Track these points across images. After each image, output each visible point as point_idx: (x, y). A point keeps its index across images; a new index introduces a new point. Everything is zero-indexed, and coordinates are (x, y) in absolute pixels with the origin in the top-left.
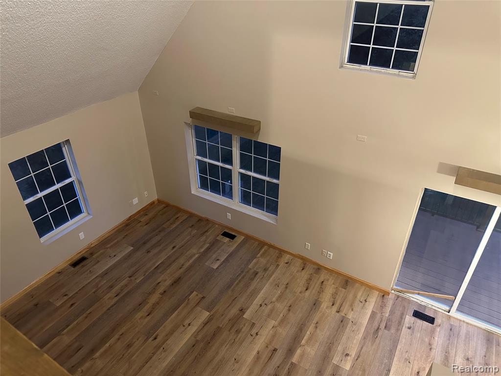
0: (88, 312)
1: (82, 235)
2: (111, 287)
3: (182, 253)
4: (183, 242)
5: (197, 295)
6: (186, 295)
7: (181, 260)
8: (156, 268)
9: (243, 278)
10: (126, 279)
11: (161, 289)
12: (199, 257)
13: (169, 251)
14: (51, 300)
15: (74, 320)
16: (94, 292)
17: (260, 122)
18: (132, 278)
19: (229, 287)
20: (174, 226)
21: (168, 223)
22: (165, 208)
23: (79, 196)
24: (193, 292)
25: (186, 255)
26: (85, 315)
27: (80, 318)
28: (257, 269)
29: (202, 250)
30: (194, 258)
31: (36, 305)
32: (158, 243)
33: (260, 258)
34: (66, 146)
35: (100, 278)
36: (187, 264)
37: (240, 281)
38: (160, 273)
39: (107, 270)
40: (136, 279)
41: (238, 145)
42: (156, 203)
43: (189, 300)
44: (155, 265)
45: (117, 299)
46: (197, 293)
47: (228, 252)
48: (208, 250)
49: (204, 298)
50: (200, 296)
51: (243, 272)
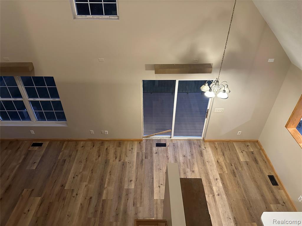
5: (28, 190)
9: (57, 166)
12: (20, 166)
17: (32, 63)
24: (23, 190)
25: (9, 168)
28: (64, 158)
29: (20, 161)
30: (16, 169)
33: (64, 151)
36: (12, 175)
37: (55, 169)
41: (21, 83)
43: (22, 196)
47: (41, 155)
48: (25, 159)
49: (33, 190)
50: (30, 190)
51: (55, 163)
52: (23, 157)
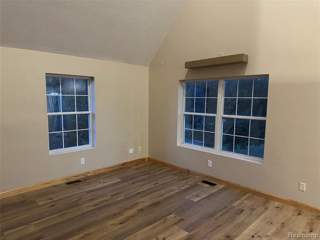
0: (63, 212)
1: (83, 161)
2: (93, 199)
3: (163, 188)
4: (165, 182)
5: (175, 217)
6: (164, 215)
7: (162, 192)
8: (137, 193)
9: (227, 211)
10: (109, 197)
11: (139, 207)
12: (179, 192)
13: (152, 185)
14: (36, 200)
15: (48, 216)
16: (76, 201)
17: (248, 56)
18: (114, 197)
19: (211, 216)
20: (159, 173)
21: (154, 171)
22: (153, 164)
23: (90, 129)
24: (171, 214)
25: (167, 189)
26: (59, 214)
27: (54, 216)
28: (242, 207)
29: (183, 188)
30: (174, 192)
31: (23, 202)
32: (143, 180)
33: (244, 201)
34: (91, 84)
35: (86, 193)
36: (167, 195)
37: (223, 213)
38: (141, 197)
39: (95, 189)
40: (117, 198)
41: (223, 91)
42: (146, 160)
43: (166, 219)
44: (137, 191)
45: (95, 207)
46: (175, 215)
47: (209, 193)
48: (188, 189)
49: (182, 220)
50: (179, 218)
51: (226, 207)
52: (187, 186)
